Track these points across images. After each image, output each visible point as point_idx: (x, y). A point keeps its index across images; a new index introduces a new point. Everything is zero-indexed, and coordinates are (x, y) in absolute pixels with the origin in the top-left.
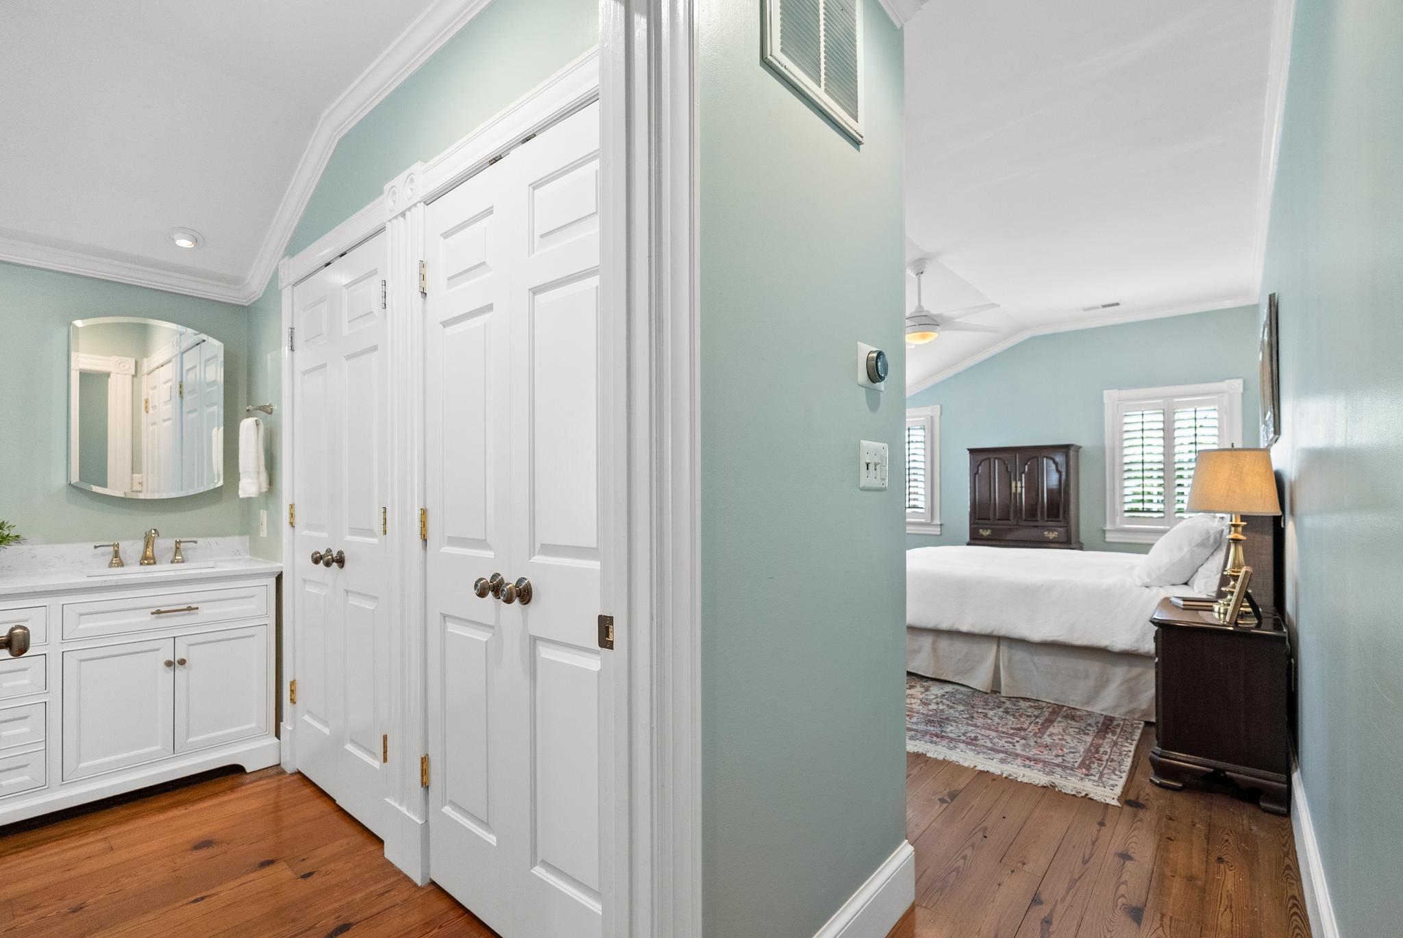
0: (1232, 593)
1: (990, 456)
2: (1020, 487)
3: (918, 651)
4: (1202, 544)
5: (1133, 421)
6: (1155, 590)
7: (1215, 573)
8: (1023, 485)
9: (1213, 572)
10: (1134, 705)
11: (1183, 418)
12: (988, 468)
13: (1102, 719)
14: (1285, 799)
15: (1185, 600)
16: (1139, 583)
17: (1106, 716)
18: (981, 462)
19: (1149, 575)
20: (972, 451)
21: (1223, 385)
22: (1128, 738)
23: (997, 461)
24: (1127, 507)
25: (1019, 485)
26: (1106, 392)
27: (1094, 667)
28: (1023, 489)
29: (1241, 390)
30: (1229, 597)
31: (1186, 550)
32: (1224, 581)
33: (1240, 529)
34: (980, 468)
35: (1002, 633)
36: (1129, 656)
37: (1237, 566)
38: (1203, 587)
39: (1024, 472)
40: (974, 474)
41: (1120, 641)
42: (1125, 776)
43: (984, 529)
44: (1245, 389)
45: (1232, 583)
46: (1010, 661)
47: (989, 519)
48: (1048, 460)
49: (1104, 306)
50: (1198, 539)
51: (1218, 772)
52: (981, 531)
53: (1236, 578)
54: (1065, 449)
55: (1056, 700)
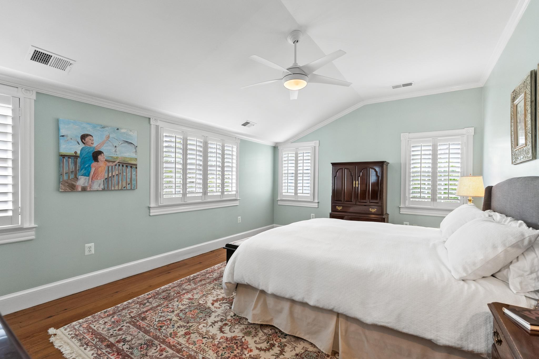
1: (342, 167)
2: (357, 184)
3: (280, 311)
5: (416, 151)
7: (528, 273)
8: (359, 183)
9: (526, 271)
11: (442, 149)
12: (341, 174)
16: (457, 277)
18: (338, 171)
19: (465, 270)
20: (333, 164)
21: (464, 131)
23: (346, 169)
24: (411, 195)
25: (357, 183)
26: (402, 134)
28: (359, 185)
34: (337, 173)
35: (341, 310)
38: (519, 287)
39: (359, 176)
40: (334, 177)
43: (339, 206)
44: (474, 133)
46: (346, 331)
47: (341, 201)
48: (372, 170)
52: (337, 207)
54: (381, 164)
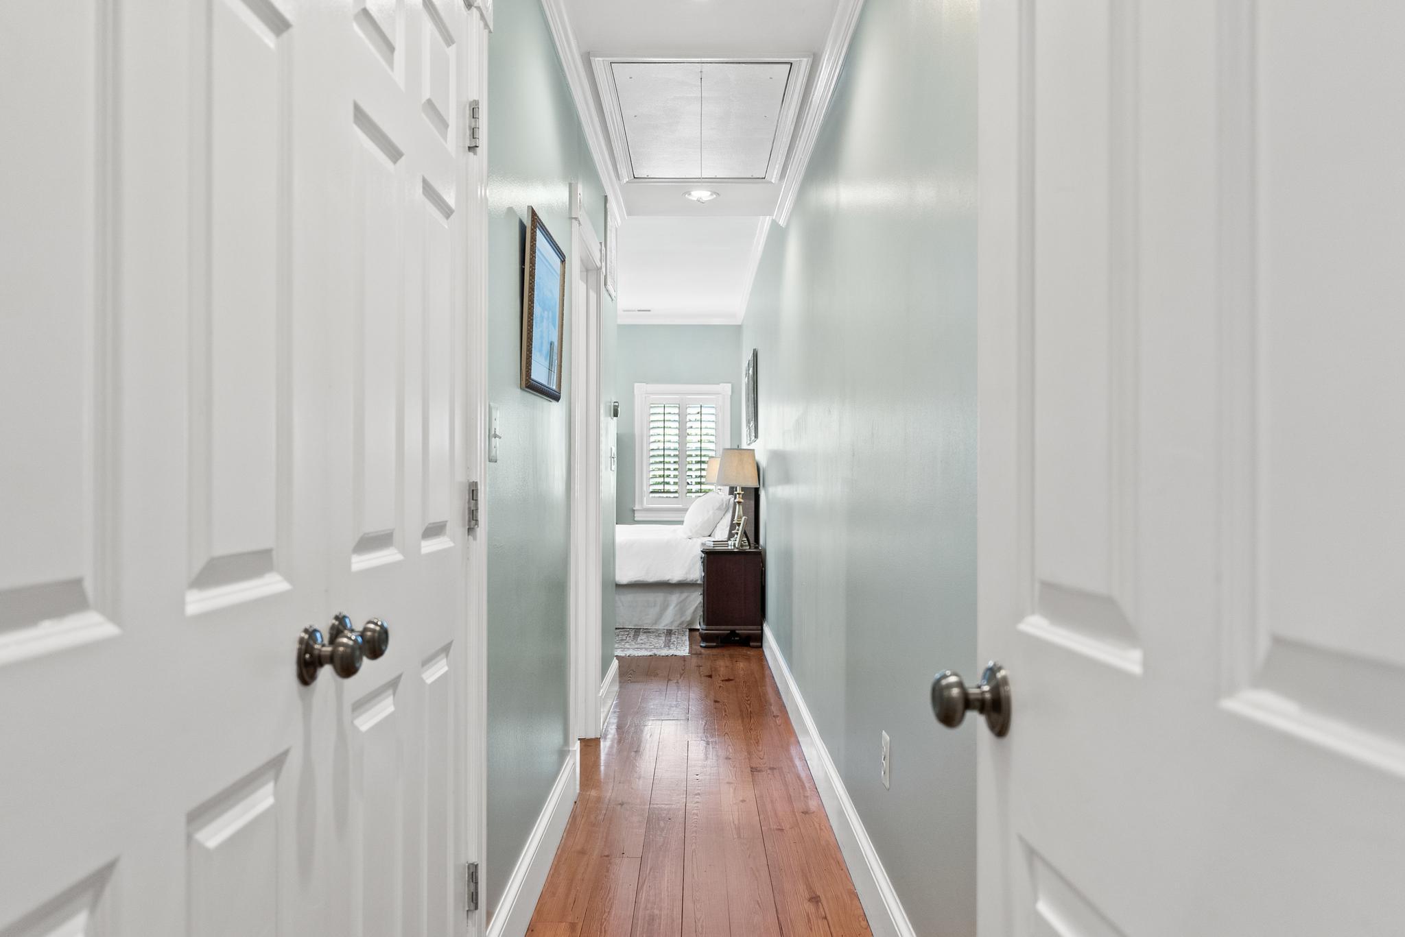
0: (737, 534)
4: (719, 509)
5: (657, 414)
6: (695, 540)
7: (727, 526)
10: (683, 619)
11: (693, 413)
13: (665, 631)
14: (760, 638)
15: (714, 542)
17: (667, 630)
21: (718, 388)
22: (684, 635)
24: (651, 490)
26: (636, 385)
27: (658, 597)
29: (730, 393)
30: (736, 536)
31: (711, 512)
32: (733, 526)
33: (741, 496)
36: (682, 585)
37: (740, 518)
38: (722, 534)
41: (676, 576)
42: (688, 647)
44: (732, 392)
45: (737, 527)
49: (639, 311)
50: (717, 505)
51: (733, 632)
53: (739, 525)
55: (636, 625)
